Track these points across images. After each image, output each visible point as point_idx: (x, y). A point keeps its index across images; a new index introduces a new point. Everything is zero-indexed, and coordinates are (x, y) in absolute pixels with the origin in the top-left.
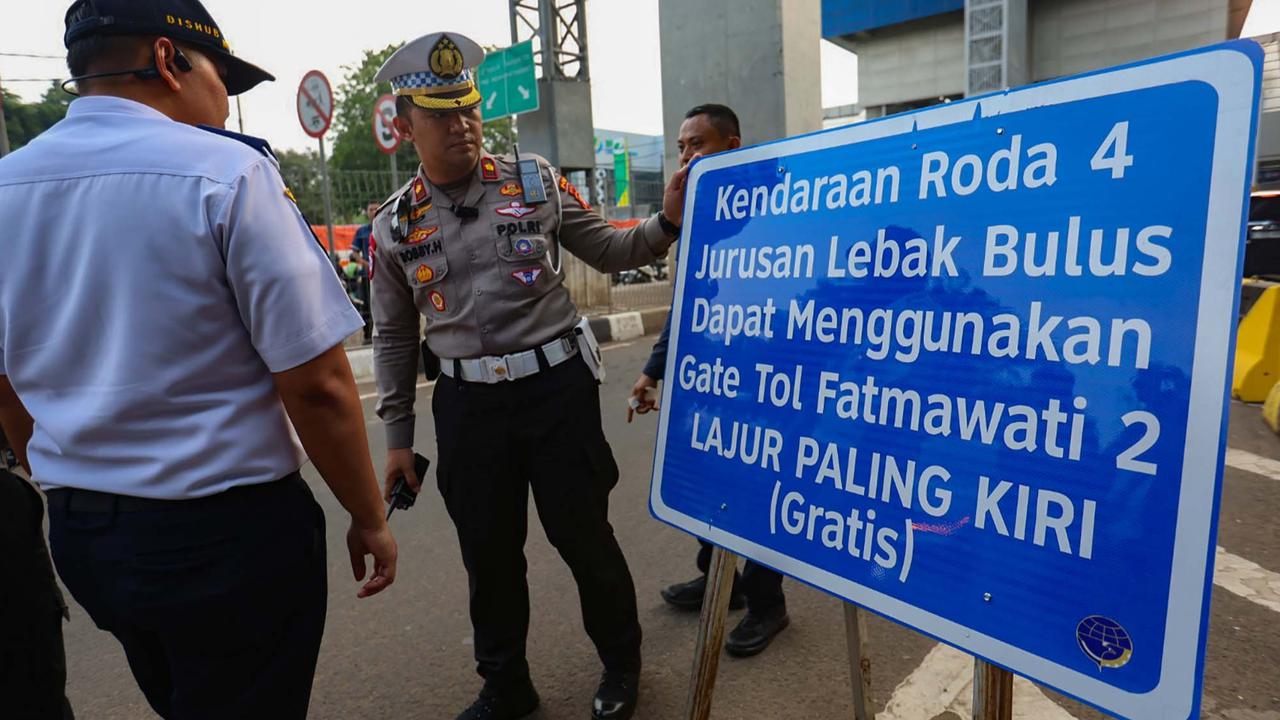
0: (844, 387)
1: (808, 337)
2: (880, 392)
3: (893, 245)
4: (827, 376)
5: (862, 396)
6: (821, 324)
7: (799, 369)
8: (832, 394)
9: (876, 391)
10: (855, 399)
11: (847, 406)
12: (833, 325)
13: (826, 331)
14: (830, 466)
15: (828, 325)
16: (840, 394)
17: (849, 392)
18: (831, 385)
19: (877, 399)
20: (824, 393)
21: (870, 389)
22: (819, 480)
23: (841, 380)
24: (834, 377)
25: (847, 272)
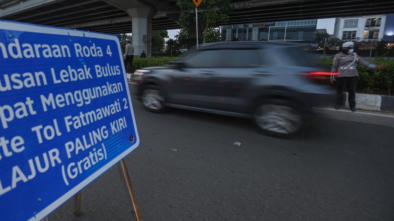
0: (74, 119)
1: (54, 107)
2: (85, 115)
3: (74, 70)
4: (66, 119)
5: (80, 119)
6: (58, 101)
7: (55, 121)
8: (71, 123)
9: (83, 115)
10: (78, 121)
11: (77, 124)
12: (63, 100)
13: (61, 103)
14: (79, 146)
15: (61, 101)
16: (73, 122)
17: (76, 120)
18: (69, 120)
19: (85, 118)
20: (68, 124)
21: (82, 116)
22: (77, 152)
23: (73, 117)
24: (70, 117)
25: (62, 81)
